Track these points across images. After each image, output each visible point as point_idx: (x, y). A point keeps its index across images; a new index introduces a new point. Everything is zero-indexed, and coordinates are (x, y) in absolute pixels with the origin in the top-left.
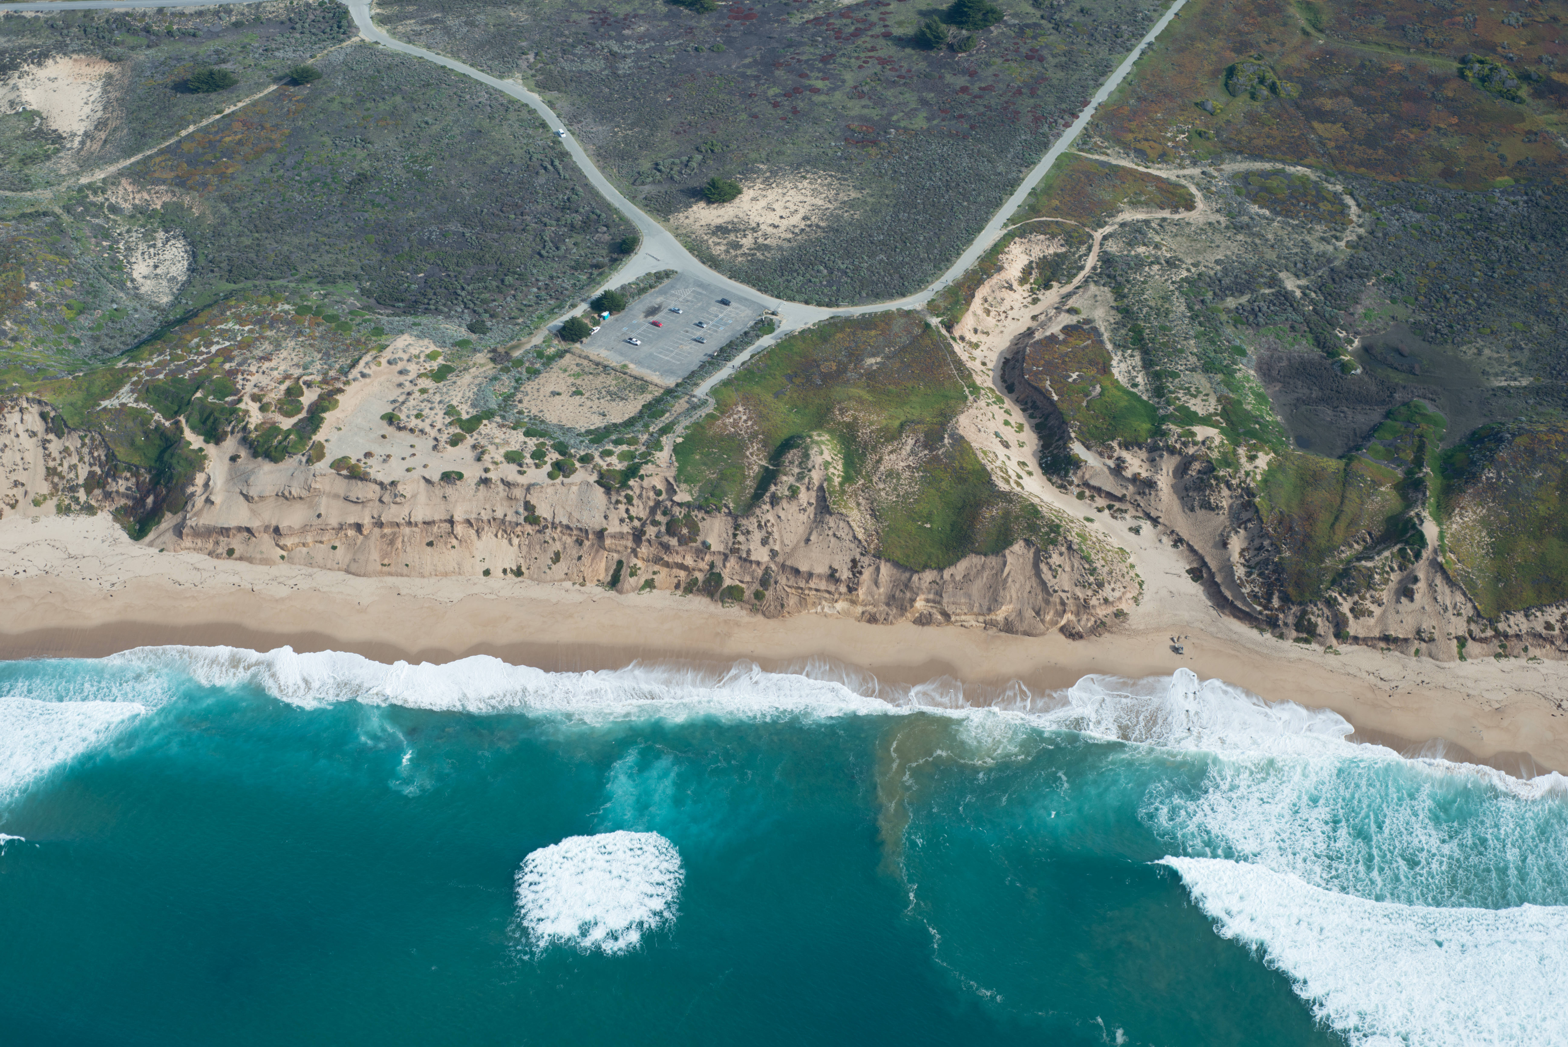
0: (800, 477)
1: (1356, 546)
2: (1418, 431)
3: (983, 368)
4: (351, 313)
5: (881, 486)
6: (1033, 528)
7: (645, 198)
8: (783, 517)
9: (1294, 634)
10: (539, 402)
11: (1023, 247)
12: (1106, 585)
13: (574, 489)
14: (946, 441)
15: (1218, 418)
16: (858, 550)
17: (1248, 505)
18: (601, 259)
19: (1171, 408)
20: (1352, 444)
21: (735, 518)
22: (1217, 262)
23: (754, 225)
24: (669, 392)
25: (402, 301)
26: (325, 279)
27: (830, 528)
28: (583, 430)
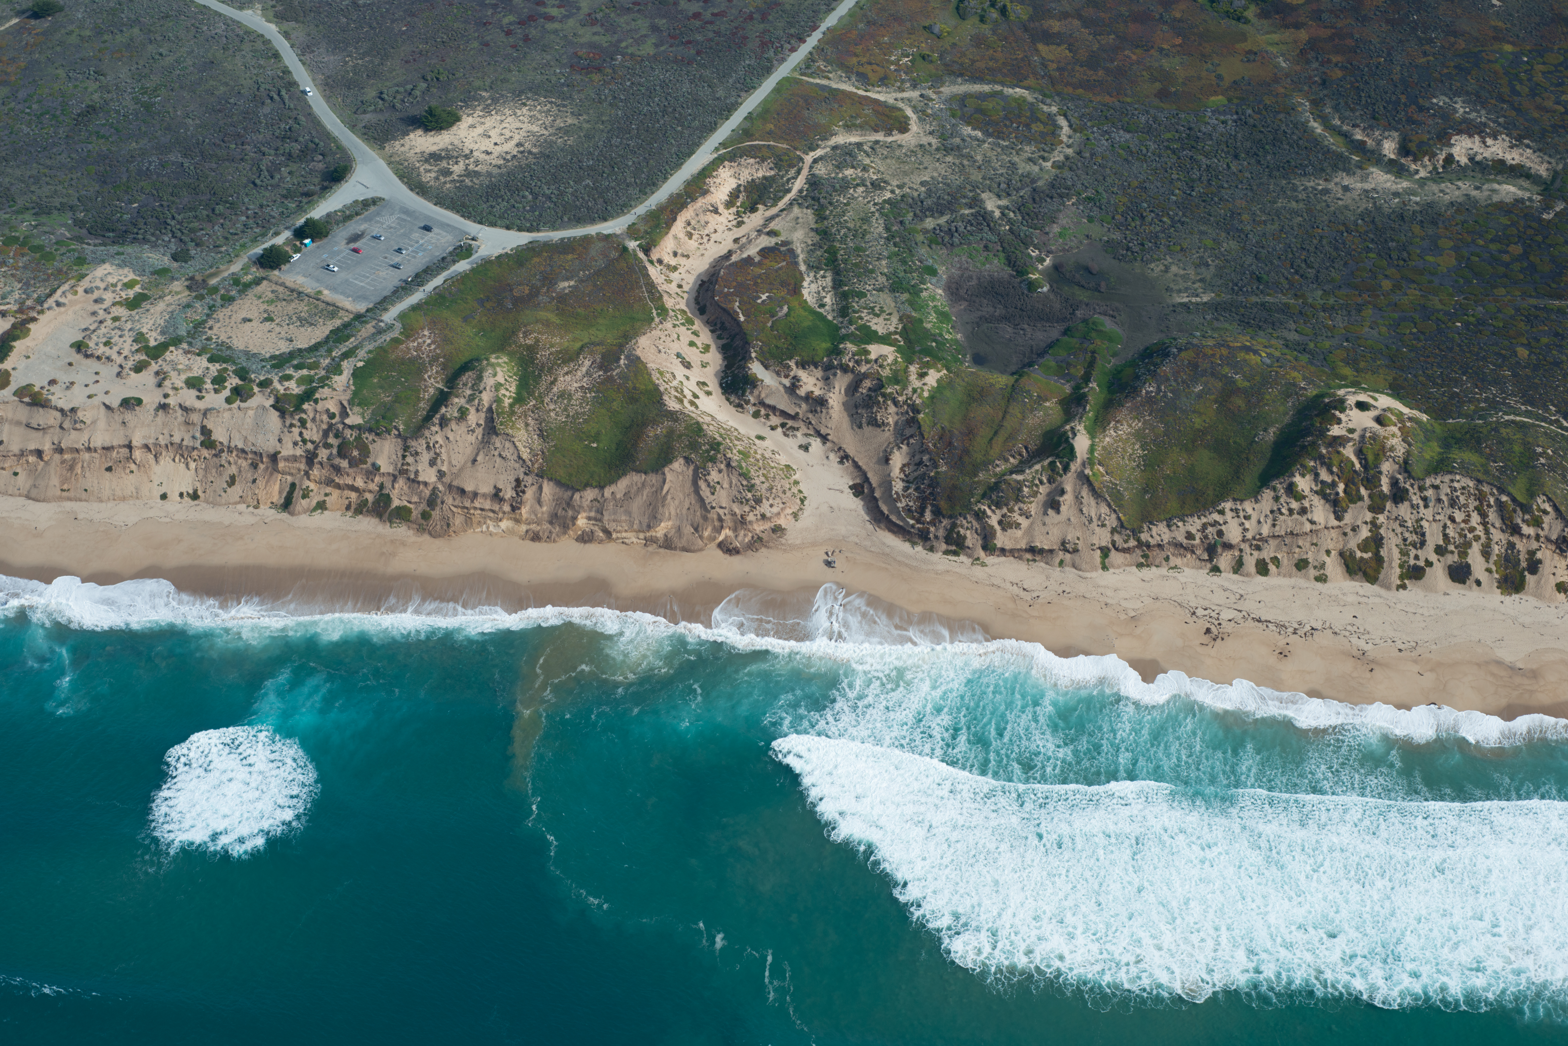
0: (471, 399)
1: (1012, 460)
2: (1092, 347)
3: (678, 290)
4: (57, 243)
5: (552, 407)
6: (694, 446)
7: (365, 127)
8: (451, 439)
9: (944, 547)
10: (229, 329)
11: (732, 171)
12: (764, 501)
13: (251, 413)
14: (622, 362)
15: (897, 337)
16: (522, 470)
17: (912, 422)
18: (312, 187)
19: (852, 328)
20: (1026, 360)
21: (405, 439)
22: (922, 184)
23: (468, 152)
24: (359, 317)
25: (113, 231)
26: (41, 210)
27: (496, 449)
28: (268, 356)
